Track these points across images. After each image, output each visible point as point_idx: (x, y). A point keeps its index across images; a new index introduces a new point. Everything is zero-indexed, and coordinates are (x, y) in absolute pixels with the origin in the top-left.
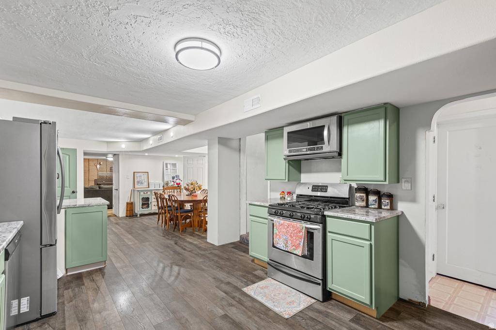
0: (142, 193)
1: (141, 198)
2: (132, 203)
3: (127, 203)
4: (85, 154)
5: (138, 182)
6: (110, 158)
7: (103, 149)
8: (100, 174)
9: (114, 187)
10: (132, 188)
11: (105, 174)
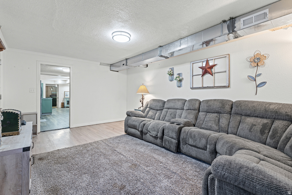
0: (67, 99)
1: (67, 101)
2: (63, 103)
3: (62, 103)
4: (46, 84)
5: (66, 95)
6: (56, 86)
7: (53, 83)
8: (52, 92)
9: (57, 97)
10: (64, 97)
11: (54, 93)
